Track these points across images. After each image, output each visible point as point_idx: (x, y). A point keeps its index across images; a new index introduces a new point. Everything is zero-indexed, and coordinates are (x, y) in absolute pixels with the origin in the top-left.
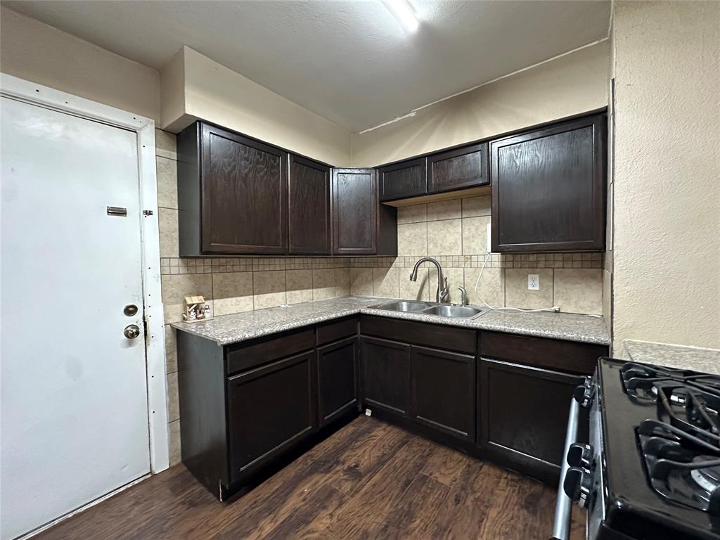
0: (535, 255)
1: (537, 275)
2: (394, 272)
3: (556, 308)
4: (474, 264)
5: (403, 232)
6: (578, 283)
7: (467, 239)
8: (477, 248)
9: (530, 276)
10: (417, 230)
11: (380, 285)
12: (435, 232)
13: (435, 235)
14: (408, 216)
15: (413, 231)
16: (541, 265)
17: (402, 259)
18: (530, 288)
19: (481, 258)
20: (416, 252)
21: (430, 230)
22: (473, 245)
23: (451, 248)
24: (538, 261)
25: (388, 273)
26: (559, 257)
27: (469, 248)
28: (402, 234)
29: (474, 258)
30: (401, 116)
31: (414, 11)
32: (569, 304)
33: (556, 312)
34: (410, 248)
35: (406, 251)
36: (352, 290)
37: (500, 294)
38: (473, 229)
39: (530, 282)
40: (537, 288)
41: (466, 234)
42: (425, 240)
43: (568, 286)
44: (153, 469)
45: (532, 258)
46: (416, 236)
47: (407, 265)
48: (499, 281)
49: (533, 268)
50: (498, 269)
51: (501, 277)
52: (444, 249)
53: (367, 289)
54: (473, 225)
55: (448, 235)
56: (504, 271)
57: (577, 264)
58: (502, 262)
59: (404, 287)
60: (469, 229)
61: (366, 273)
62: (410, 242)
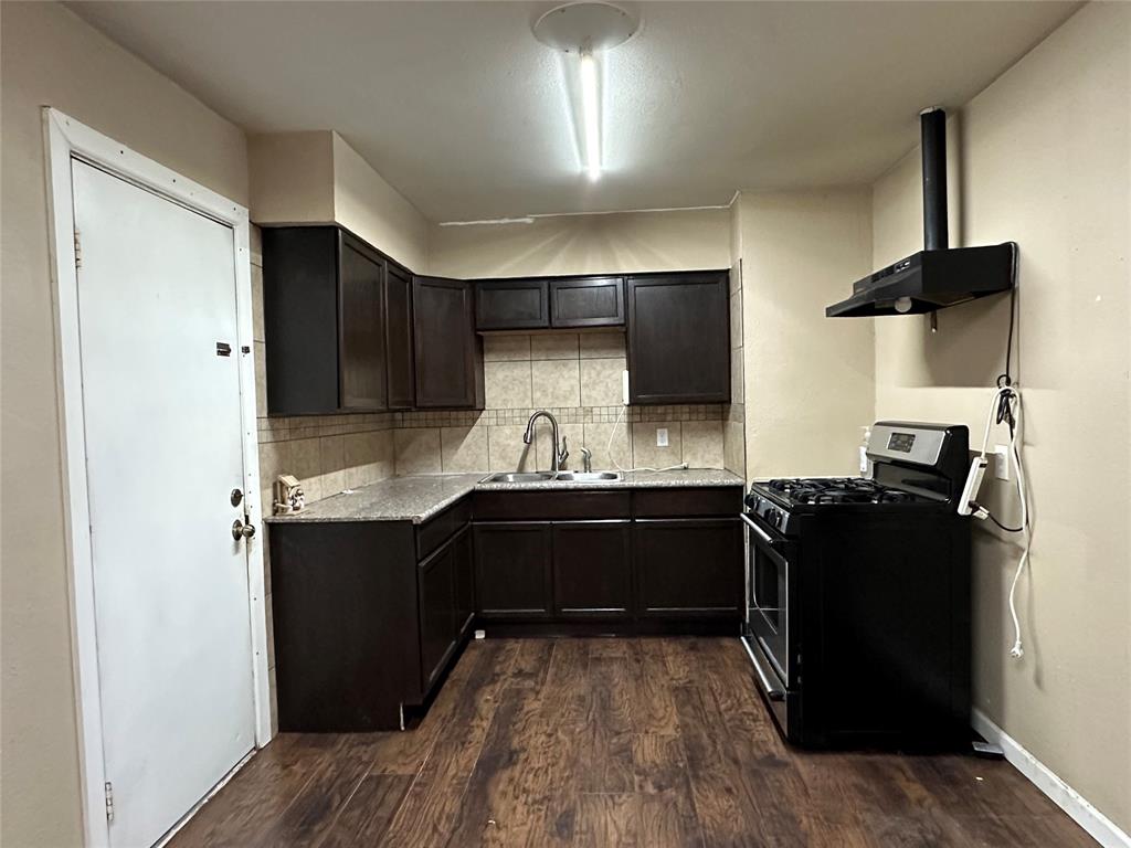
0: (663, 407)
1: (666, 430)
2: (480, 433)
3: (685, 464)
4: (596, 418)
5: (495, 374)
6: (701, 437)
7: (586, 386)
8: (599, 398)
9: (659, 430)
10: (515, 371)
11: (453, 454)
12: (544, 376)
13: (543, 379)
14: (501, 350)
15: (508, 373)
16: (669, 418)
17: (493, 414)
18: (659, 444)
19: (604, 411)
20: (515, 403)
21: (535, 372)
22: (594, 394)
23: (566, 398)
24: (665, 414)
25: (469, 436)
26: (686, 408)
27: (589, 397)
28: (491, 376)
29: (596, 411)
30: (511, 218)
31: (601, 163)
32: (696, 459)
33: (685, 468)
34: (504, 396)
35: (500, 402)
36: (398, 467)
37: (627, 454)
38: (593, 374)
39: (659, 438)
40: (666, 444)
41: (585, 379)
42: (529, 387)
43: (695, 439)
44: (259, 741)
45: (660, 410)
46: (514, 380)
47: (501, 421)
48: (626, 439)
49: (662, 421)
50: (625, 424)
51: (628, 433)
52: (557, 398)
53: (429, 462)
54: (594, 369)
55: (561, 380)
56: (631, 424)
57: (702, 417)
58: (629, 414)
59: (497, 455)
60: (589, 374)
61: (428, 436)
62: (505, 389)
